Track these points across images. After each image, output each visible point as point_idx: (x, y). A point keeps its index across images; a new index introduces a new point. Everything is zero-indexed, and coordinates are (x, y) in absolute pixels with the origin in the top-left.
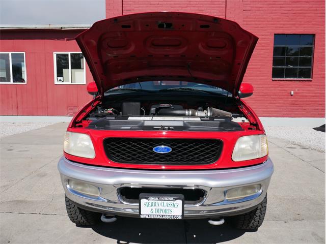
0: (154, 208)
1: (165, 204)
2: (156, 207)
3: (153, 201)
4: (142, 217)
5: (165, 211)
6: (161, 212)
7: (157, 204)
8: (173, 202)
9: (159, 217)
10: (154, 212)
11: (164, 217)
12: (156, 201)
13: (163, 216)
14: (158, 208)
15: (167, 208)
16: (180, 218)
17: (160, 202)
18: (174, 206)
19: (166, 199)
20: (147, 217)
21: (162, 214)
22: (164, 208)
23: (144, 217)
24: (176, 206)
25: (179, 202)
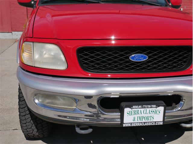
0: (136, 116)
1: (148, 111)
2: (138, 115)
3: (136, 110)
4: (124, 125)
5: (147, 118)
6: (144, 119)
7: (139, 112)
8: (155, 109)
9: (141, 125)
10: (136, 120)
11: (146, 124)
12: (140, 110)
13: (145, 123)
14: (140, 115)
15: (149, 115)
16: (161, 123)
17: (142, 110)
18: (156, 112)
19: (149, 106)
20: (129, 125)
21: (144, 121)
22: (147, 115)
23: (127, 125)
24: (158, 112)
25: (161, 109)
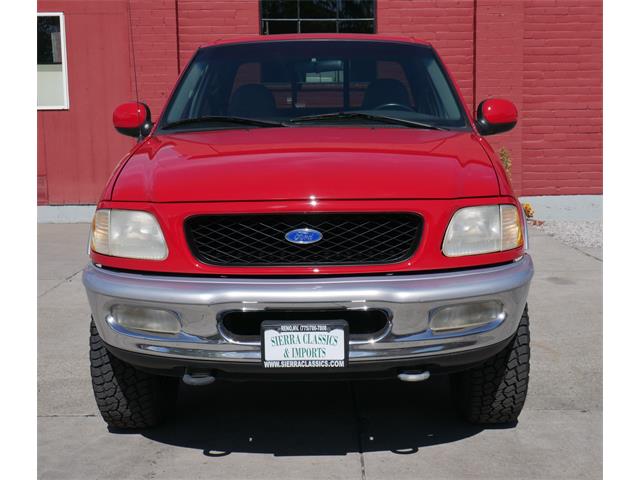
0: (290, 347)
1: (312, 339)
2: (293, 346)
3: (288, 334)
4: (266, 365)
5: (313, 352)
6: (305, 354)
7: (295, 339)
8: (326, 333)
9: (300, 365)
10: (290, 355)
11: (310, 365)
12: (294, 333)
13: (308, 362)
14: (298, 346)
15: (316, 346)
16: (342, 364)
17: (301, 334)
18: (328, 341)
19: (314, 328)
20: (277, 365)
21: (306, 358)
22: (311, 346)
23: (272, 365)
24: (333, 339)
25: (339, 334)
